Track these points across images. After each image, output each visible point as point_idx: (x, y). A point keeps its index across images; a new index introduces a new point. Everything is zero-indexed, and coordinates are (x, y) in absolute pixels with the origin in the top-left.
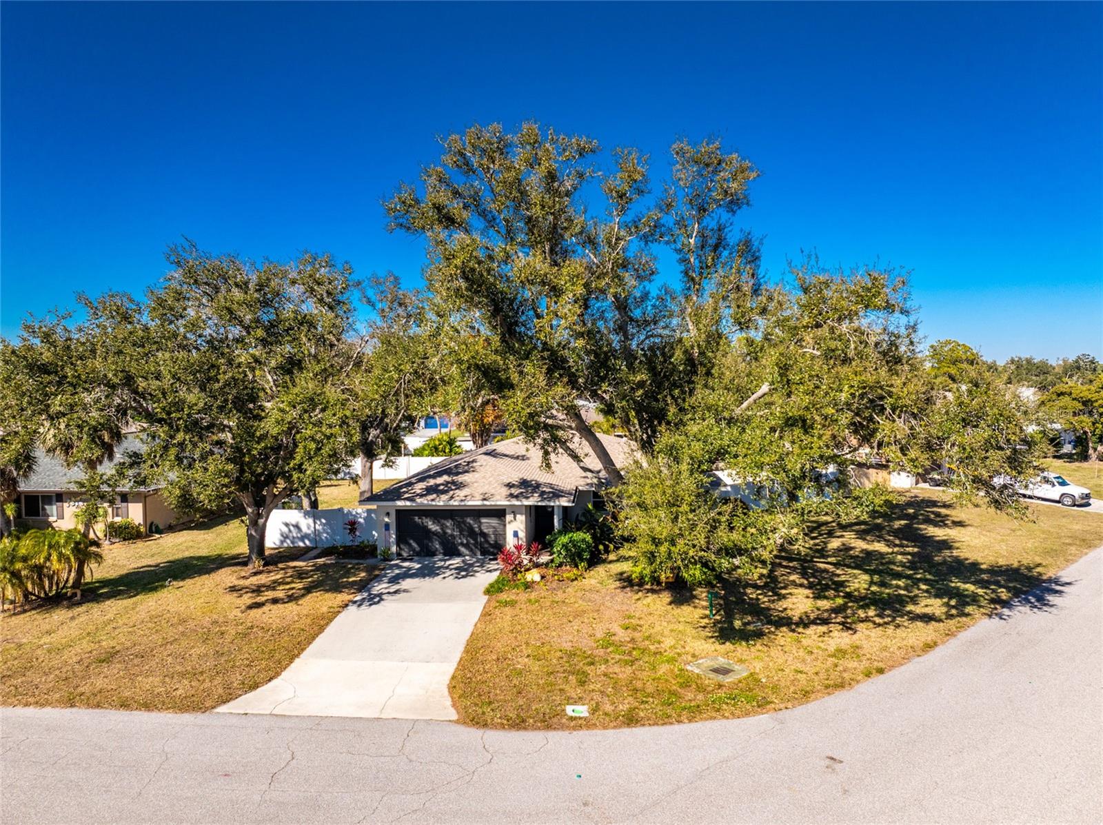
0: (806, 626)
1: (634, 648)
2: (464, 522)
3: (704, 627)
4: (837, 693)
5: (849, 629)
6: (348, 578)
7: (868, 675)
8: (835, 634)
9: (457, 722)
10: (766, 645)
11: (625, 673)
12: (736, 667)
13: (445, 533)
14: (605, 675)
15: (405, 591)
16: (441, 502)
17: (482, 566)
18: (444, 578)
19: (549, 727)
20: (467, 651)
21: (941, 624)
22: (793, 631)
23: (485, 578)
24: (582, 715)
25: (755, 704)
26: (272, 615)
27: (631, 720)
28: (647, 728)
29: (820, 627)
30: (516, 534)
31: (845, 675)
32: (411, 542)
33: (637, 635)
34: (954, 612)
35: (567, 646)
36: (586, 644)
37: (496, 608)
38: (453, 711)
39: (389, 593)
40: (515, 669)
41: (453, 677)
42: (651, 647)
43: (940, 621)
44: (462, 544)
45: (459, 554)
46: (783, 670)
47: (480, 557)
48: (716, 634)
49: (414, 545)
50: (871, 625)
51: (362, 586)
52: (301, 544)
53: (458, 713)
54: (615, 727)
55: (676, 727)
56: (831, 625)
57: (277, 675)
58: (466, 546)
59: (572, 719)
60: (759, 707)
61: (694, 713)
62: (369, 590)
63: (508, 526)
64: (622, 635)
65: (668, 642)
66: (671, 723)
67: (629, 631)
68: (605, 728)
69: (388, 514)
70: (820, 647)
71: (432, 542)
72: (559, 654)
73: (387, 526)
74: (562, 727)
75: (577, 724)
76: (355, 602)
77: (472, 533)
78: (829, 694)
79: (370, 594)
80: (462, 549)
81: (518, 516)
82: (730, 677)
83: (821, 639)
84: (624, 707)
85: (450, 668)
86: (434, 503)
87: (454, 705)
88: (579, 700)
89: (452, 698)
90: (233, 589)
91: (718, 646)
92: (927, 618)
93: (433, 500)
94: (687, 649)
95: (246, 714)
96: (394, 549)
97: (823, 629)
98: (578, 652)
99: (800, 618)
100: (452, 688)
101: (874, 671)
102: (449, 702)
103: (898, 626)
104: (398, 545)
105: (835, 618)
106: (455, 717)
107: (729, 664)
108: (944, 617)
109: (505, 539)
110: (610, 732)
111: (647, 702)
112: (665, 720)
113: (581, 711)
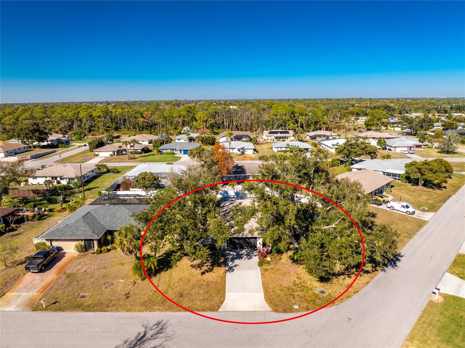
0: (339, 276)
1: (302, 286)
2: (246, 240)
3: (316, 277)
4: (348, 299)
5: (350, 277)
6: (220, 260)
7: (354, 293)
8: (346, 279)
9: (272, 311)
10: (331, 283)
11: (302, 294)
12: (326, 291)
13: (240, 243)
14: (298, 295)
15: (238, 265)
17: (252, 253)
18: (245, 259)
20: (264, 289)
21: (371, 274)
22: (337, 278)
23: (256, 259)
26: (209, 276)
27: (308, 309)
29: (343, 276)
31: (350, 294)
33: (301, 281)
34: (374, 269)
35: (286, 286)
36: (290, 285)
37: (264, 272)
38: (270, 308)
39: (234, 266)
40: (278, 294)
41: (265, 298)
42: (305, 285)
43: (370, 273)
44: (245, 246)
45: (244, 249)
46: (336, 292)
47: (250, 249)
48: (319, 280)
50: (354, 275)
51: (225, 263)
56: (345, 275)
57: (224, 298)
58: (246, 246)
59: (296, 309)
60: (333, 304)
61: (320, 307)
62: (228, 265)
64: (298, 281)
65: (309, 283)
67: (299, 279)
70: (343, 284)
71: (236, 245)
72: (285, 289)
76: (227, 270)
77: (248, 243)
79: (229, 267)
82: (325, 294)
83: (343, 281)
84: (305, 305)
85: (263, 294)
86: (237, 236)
88: (295, 304)
89: (268, 304)
90: (192, 266)
91: (320, 284)
92: (367, 272)
94: (313, 285)
95: (226, 311)
96: (226, 247)
97: (343, 277)
98: (290, 288)
99: (338, 273)
101: (356, 292)
103: (361, 275)
105: (346, 272)
107: (324, 290)
108: (371, 271)
111: (309, 304)
113: (297, 307)
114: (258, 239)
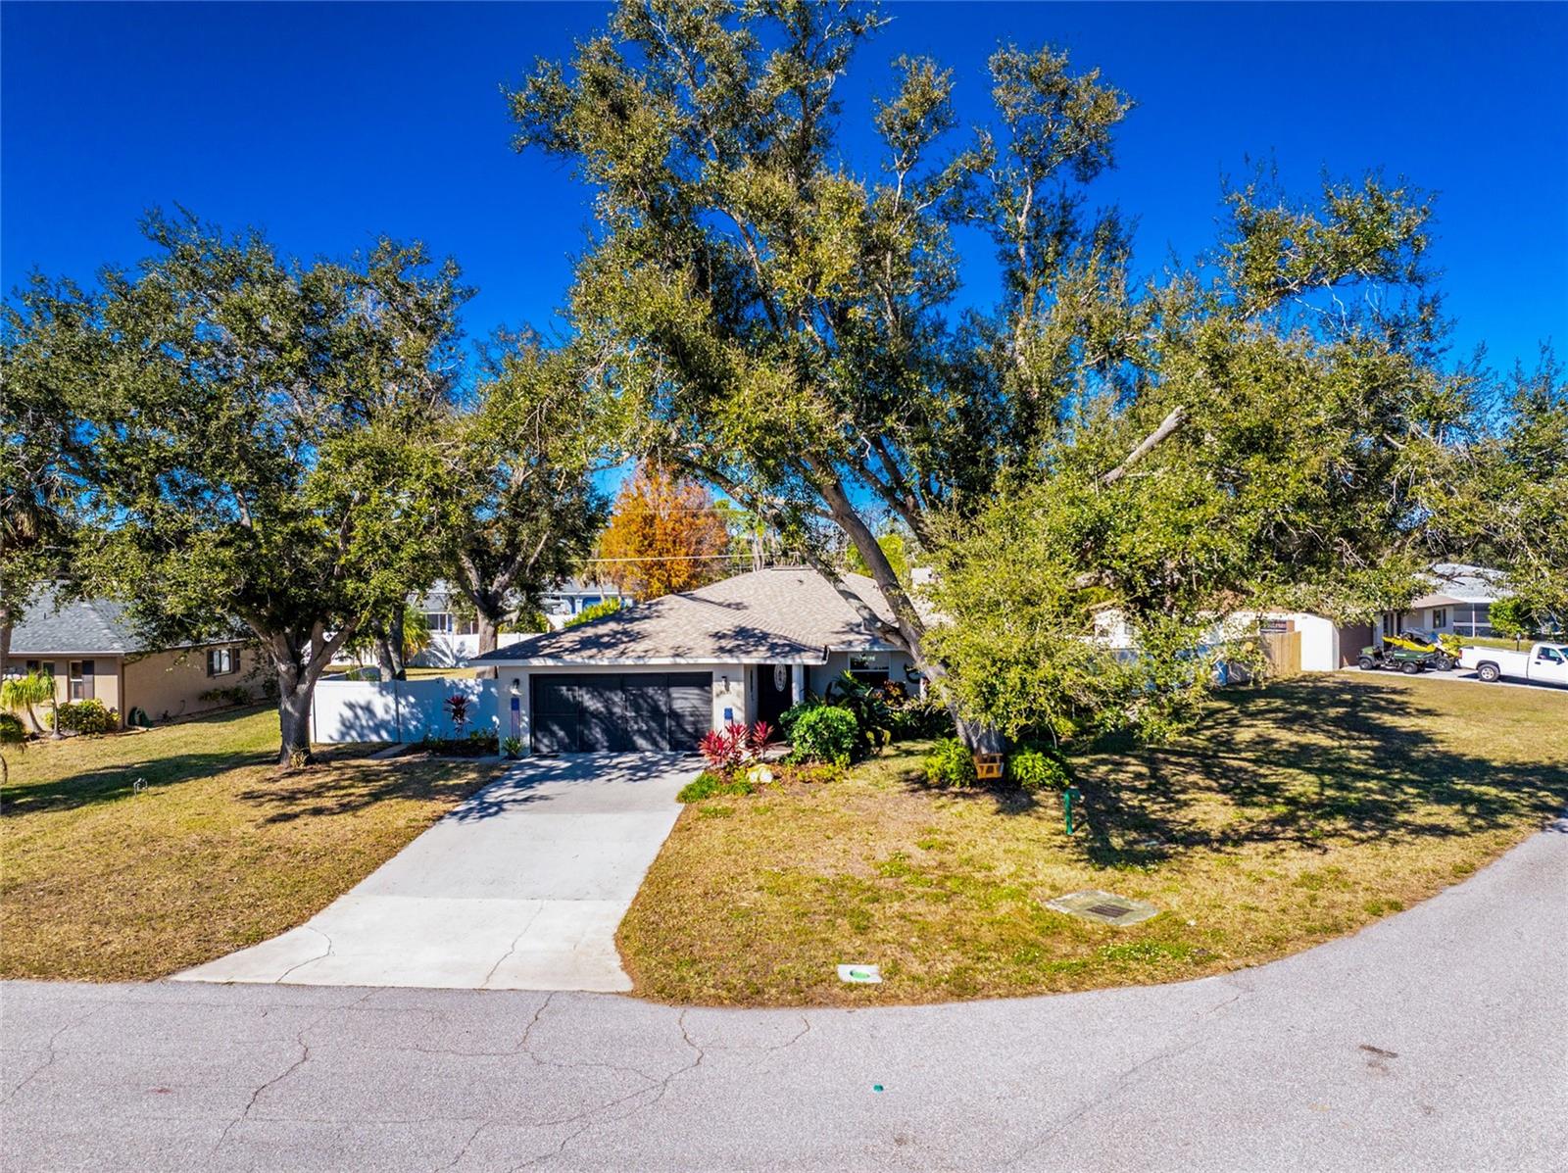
0: (1237, 843)
1: (946, 877)
2: (644, 696)
3: (1061, 847)
4: (1332, 941)
5: (1312, 846)
6: (447, 780)
7: (1377, 912)
8: (1292, 854)
9: (632, 995)
10: (1179, 871)
11: (937, 914)
12: (1134, 905)
13: (611, 713)
14: (902, 917)
15: (542, 798)
16: (603, 661)
17: (673, 764)
18: (610, 780)
19: (807, 1002)
20: (649, 881)
21: (1468, 839)
22: (1218, 850)
23: (676, 780)
24: (869, 981)
25: (1188, 959)
26: (309, 832)
27: (962, 988)
28: (995, 1003)
29: (1261, 845)
30: (729, 714)
31: (1336, 913)
32: (555, 728)
33: (947, 857)
34: (1480, 822)
35: (829, 874)
36: (862, 872)
37: (699, 819)
38: (624, 977)
39: (514, 801)
40: (737, 909)
41: (624, 923)
42: (977, 876)
43: (1462, 834)
44: (640, 732)
45: (634, 749)
46: (1220, 907)
47: (669, 753)
48: (1086, 857)
49: (561, 734)
50: (1349, 842)
51: (470, 792)
52: (375, 738)
53: (633, 980)
54: (934, 1001)
55: (1051, 1000)
56: (1279, 842)
57: (302, 920)
58: (646, 735)
59: (850, 987)
60: (1197, 964)
61: (1081, 977)
62: (481, 797)
63: (715, 700)
64: (920, 856)
65: (1005, 868)
66: (1040, 994)
67: (934, 852)
68: (915, 1002)
69: (517, 682)
70: (1273, 873)
71: (590, 729)
72: (814, 885)
73: (515, 703)
74: (834, 1002)
75: (859, 997)
76: (455, 814)
77: (656, 713)
78: (1318, 942)
79: (482, 803)
80: (641, 742)
81: (733, 684)
82: (1128, 919)
83: (1270, 861)
84: (946, 967)
85: (619, 908)
86: (592, 662)
87: (625, 967)
88: (860, 957)
89: (623, 955)
90: (249, 796)
91: (1091, 872)
92: (1440, 831)
93: (591, 657)
94: (1040, 878)
95: (232, 983)
96: (526, 740)
97: (1270, 846)
98: (848, 883)
99: (1223, 833)
100: (622, 939)
101: (1386, 907)
102: (616, 962)
103: (1394, 842)
104: (533, 734)
105: (1283, 832)
106: (626, 984)
107: (1120, 901)
108: (1467, 829)
109: (710, 721)
110: (927, 1010)
111: (987, 959)
112: (1027, 988)
113: (867, 973)
114: (717, 686)
